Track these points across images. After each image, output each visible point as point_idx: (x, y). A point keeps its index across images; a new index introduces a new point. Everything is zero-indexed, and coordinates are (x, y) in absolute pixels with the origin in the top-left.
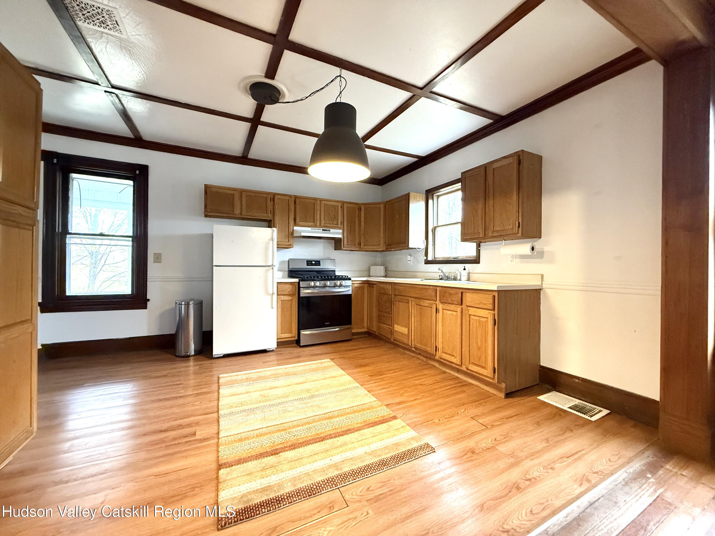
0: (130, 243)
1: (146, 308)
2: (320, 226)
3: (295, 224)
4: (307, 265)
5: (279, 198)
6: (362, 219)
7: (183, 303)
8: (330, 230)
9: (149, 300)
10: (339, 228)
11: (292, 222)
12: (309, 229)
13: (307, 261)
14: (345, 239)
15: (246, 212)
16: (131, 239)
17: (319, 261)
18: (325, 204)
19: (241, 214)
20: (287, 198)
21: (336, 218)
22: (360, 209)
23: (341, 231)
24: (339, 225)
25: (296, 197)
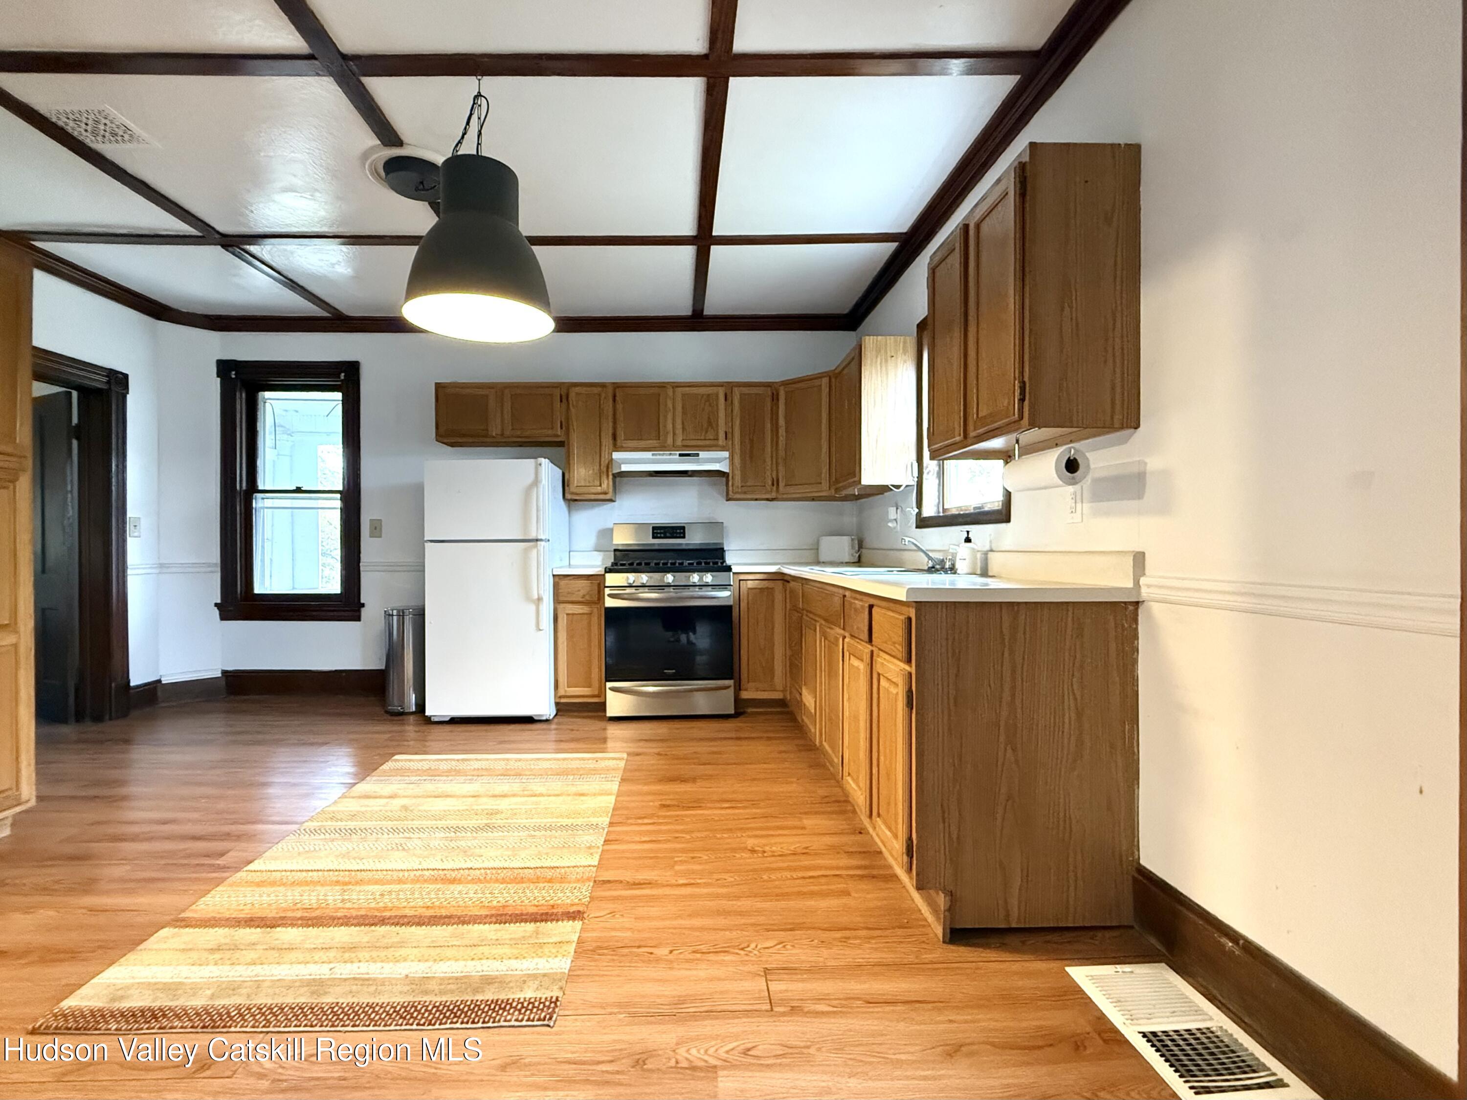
0: (338, 504)
1: (358, 619)
2: (675, 448)
3: (617, 448)
4: (654, 537)
5: (577, 394)
6: (782, 422)
7: (395, 612)
8: (698, 455)
9: (363, 605)
10: (723, 449)
11: (607, 441)
12: (648, 455)
13: (654, 528)
14: (738, 473)
15: (513, 429)
16: (338, 496)
17: (683, 528)
18: (683, 395)
19: (502, 435)
20: (596, 390)
21: (712, 424)
22: (775, 398)
23: (726, 454)
24: (722, 441)
25: (617, 386)
